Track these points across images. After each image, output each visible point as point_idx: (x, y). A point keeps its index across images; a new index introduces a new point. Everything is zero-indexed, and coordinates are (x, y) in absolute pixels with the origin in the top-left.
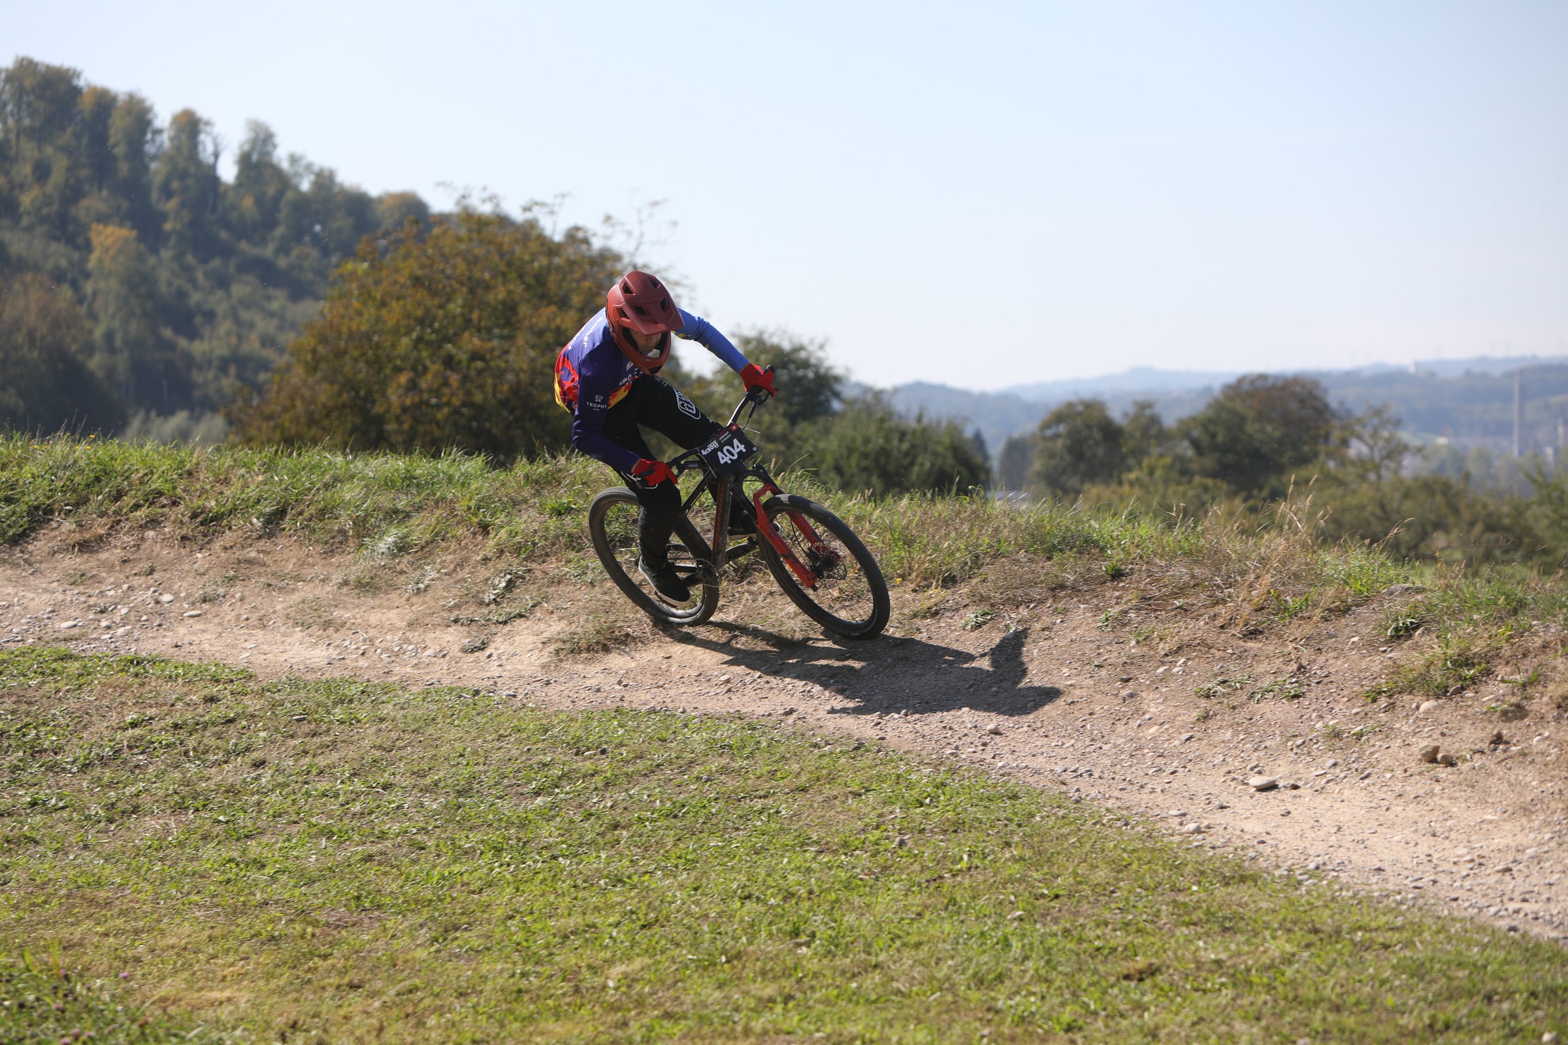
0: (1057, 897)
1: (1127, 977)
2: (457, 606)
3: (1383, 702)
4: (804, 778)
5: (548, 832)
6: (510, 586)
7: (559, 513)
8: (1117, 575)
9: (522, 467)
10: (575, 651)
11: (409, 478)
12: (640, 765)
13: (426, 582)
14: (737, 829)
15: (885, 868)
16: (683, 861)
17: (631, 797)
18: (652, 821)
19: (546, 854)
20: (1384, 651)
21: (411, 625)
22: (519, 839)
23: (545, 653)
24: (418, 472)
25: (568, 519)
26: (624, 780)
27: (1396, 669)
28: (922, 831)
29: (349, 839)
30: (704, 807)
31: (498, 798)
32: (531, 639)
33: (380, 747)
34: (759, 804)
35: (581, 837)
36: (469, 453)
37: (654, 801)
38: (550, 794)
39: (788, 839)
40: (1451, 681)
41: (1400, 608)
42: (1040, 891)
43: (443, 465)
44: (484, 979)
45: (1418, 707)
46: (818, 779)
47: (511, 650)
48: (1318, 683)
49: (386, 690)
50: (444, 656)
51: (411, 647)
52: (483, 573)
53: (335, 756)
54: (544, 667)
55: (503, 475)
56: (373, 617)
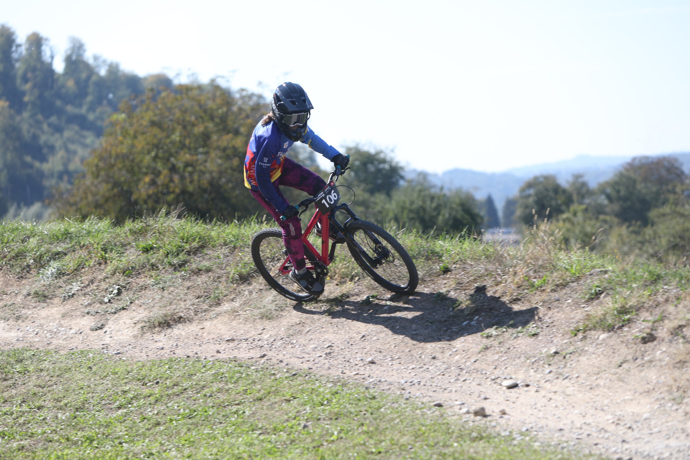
0: (380, 453)
2: (90, 305)
3: (580, 335)
4: (262, 392)
5: (120, 430)
6: (119, 293)
7: (147, 250)
8: (446, 270)
9: (129, 225)
10: (153, 327)
11: (66, 234)
12: (176, 389)
13: (73, 292)
14: (221, 423)
15: (292, 441)
16: (187, 442)
17: (168, 407)
18: (176, 420)
19: (117, 442)
20: (584, 307)
21: (63, 317)
22: (104, 434)
23: (136, 329)
24: (72, 230)
25: (151, 253)
26: (165, 399)
27: (588, 317)
28: (319, 420)
29: (14, 438)
30: (206, 411)
31: (97, 411)
32: (128, 321)
33: (40, 386)
34: (234, 408)
35: (137, 431)
36: (100, 219)
37: (179, 410)
38: (125, 408)
39: (246, 428)
40: (616, 323)
41: (595, 283)
42: (370, 450)
43: (86, 225)
45: (598, 338)
46: (269, 393)
47: (117, 328)
48: (547, 326)
49: (47, 353)
50: (81, 333)
51: (63, 329)
52: (104, 286)
53: (14, 392)
54: (135, 337)
55: (118, 230)
56: (44, 313)
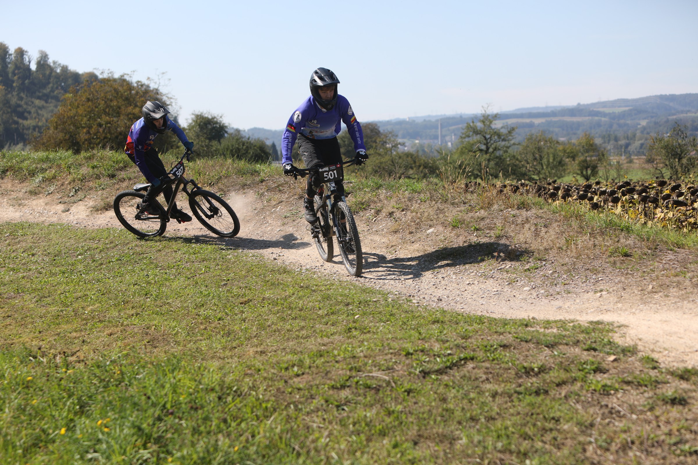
1: (241, 303)
2: (61, 198)
5: (80, 267)
7: (93, 168)
8: (262, 181)
9: (83, 154)
10: (97, 210)
11: (47, 158)
12: (112, 245)
13: (51, 191)
14: (138, 263)
15: (179, 273)
17: (107, 255)
18: (113, 262)
19: (79, 274)
21: (46, 204)
22: (71, 269)
23: (88, 211)
24: (50, 156)
25: (95, 170)
26: (105, 250)
29: (19, 271)
30: (129, 257)
31: (67, 257)
32: (83, 207)
35: (90, 268)
36: (67, 150)
37: (114, 256)
38: (83, 255)
39: (153, 266)
43: (58, 154)
44: (49, 313)
47: (77, 211)
49: (37, 224)
50: (56, 214)
51: (46, 211)
52: (69, 187)
53: (19, 246)
54: (87, 216)
55: (77, 156)
56: (34, 202)
